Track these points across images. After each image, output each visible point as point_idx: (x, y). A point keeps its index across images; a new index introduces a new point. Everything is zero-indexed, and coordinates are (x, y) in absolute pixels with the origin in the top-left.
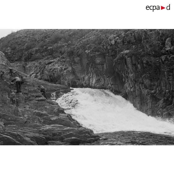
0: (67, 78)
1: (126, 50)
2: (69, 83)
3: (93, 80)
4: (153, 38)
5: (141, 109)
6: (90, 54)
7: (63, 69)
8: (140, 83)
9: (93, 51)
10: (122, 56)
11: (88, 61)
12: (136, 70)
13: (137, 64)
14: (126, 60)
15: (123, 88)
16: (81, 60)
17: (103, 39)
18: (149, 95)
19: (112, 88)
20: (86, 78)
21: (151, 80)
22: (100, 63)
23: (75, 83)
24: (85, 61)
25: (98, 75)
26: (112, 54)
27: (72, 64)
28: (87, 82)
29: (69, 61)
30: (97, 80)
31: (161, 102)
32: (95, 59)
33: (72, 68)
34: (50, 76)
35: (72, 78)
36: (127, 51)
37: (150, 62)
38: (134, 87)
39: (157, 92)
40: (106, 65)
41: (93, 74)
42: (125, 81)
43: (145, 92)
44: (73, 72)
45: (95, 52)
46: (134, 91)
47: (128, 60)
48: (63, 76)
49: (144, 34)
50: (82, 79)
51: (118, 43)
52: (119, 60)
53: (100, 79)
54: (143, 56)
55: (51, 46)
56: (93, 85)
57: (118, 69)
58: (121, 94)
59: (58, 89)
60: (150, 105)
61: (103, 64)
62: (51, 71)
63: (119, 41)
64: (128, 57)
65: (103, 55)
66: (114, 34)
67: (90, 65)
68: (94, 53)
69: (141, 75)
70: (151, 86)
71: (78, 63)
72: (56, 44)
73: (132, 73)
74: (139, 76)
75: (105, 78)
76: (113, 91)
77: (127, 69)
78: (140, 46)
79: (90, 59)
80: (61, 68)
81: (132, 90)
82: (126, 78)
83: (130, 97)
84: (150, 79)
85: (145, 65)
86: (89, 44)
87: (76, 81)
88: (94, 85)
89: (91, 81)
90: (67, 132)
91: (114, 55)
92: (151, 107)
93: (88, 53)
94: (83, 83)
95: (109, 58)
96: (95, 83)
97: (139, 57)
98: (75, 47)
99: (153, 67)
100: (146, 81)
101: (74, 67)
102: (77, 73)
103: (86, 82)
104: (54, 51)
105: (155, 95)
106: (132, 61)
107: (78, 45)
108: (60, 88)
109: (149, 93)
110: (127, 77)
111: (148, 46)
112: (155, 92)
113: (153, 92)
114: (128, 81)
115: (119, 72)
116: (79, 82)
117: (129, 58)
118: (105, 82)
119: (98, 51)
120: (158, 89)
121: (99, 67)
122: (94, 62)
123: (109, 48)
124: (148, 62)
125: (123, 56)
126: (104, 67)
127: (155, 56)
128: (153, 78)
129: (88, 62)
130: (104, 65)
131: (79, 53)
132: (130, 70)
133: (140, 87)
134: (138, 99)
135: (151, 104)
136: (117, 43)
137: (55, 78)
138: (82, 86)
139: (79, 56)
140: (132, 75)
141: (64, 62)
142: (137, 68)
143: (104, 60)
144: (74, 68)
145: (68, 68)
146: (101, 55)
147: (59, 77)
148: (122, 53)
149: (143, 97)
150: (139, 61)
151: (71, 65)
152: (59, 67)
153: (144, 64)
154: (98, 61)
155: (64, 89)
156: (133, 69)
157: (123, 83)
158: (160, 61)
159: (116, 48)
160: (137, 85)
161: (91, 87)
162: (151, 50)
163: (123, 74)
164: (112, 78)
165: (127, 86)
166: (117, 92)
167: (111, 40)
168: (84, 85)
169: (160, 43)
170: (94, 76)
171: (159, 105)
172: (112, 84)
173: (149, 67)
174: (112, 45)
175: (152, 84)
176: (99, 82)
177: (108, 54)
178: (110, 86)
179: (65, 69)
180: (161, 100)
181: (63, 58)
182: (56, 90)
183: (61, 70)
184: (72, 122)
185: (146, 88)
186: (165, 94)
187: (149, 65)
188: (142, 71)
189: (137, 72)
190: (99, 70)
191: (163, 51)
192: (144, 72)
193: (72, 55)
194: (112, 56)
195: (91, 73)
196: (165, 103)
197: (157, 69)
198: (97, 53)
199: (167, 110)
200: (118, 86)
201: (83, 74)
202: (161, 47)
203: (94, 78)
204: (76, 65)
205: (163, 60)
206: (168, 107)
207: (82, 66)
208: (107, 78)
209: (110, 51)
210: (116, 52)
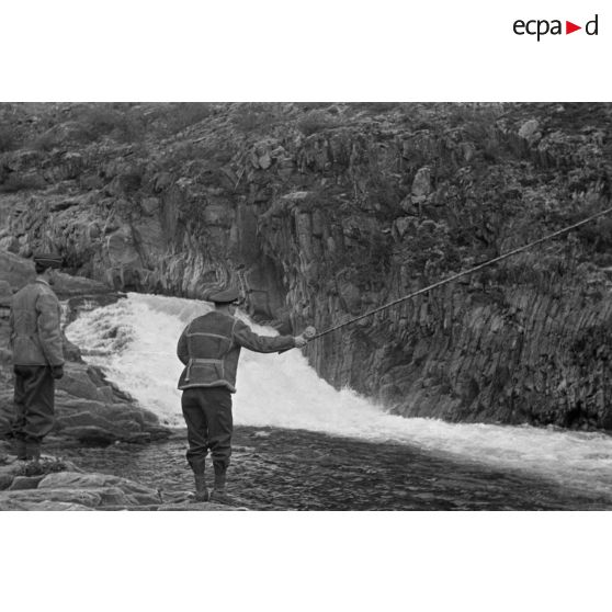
0: (112, 260)
1: (299, 190)
2: (119, 277)
3: (192, 272)
4: (381, 160)
5: (323, 373)
6: (190, 192)
7: (103, 230)
9: (200, 182)
10: (286, 206)
11: (184, 211)
12: (323, 253)
13: (325, 235)
14: (293, 219)
15: (282, 305)
16: (162, 207)
17: (237, 149)
18: (349, 330)
19: (249, 302)
20: (173, 264)
21: (361, 288)
22: (220, 222)
23: (138, 276)
24: (174, 212)
25: (211, 260)
26: (259, 197)
27: (134, 216)
28: (174, 278)
29: (126, 206)
30: (205, 276)
31: (380, 353)
32: (204, 209)
33: (132, 228)
34: (61, 249)
35: (131, 260)
36: (302, 194)
37: (365, 232)
38: (310, 305)
39: (374, 325)
40: (238, 230)
41: (194, 255)
42: (288, 284)
43: (341, 320)
44: (136, 244)
45: (208, 185)
46: (312, 317)
47: (300, 222)
48: (101, 251)
49: (357, 148)
50: (161, 267)
51: (280, 167)
52: (274, 219)
53: (214, 272)
54: (346, 213)
55: (75, 148)
56: (191, 289)
57: (269, 244)
58: (273, 322)
59: (78, 290)
60: (349, 359)
61: (226, 227)
62: (65, 231)
63: (283, 159)
64: (302, 212)
65: (231, 197)
66: (273, 136)
67: (189, 226)
68: (204, 188)
69: (335, 269)
70: (359, 304)
71: (151, 216)
72: (94, 144)
73: (308, 263)
74: (329, 273)
75: (232, 270)
76: (252, 312)
77: (295, 248)
78: (342, 181)
79: (188, 207)
80: (97, 225)
81: (305, 312)
82: (290, 275)
84: (359, 283)
85: (348, 241)
86: (192, 159)
87: (141, 270)
88: (195, 290)
89: (186, 275)
90: (75, 411)
91: (265, 202)
92: (352, 365)
93: (185, 189)
94: (163, 279)
95: (248, 208)
96: (199, 283)
97: (334, 217)
98: (146, 164)
99: (372, 248)
100: (347, 289)
101: (137, 228)
102: (145, 246)
103: (172, 278)
104: (86, 168)
105: (367, 332)
106: (312, 224)
107: (158, 156)
108: (85, 290)
109: (351, 326)
110: (295, 273)
111: (363, 185)
112: (368, 325)
113: (362, 322)
114: (295, 283)
115: (272, 255)
116: (150, 274)
117: (304, 216)
118: (228, 282)
119: (218, 185)
120: (379, 317)
121: (213, 235)
122: (200, 218)
123: (250, 176)
124: (359, 234)
125: (289, 207)
126: (229, 234)
127: (379, 216)
128: (369, 283)
129: (182, 213)
130: (230, 228)
131: (158, 183)
132: (305, 253)
133: (327, 305)
135: (351, 357)
136: (276, 165)
137: (74, 255)
138: (158, 289)
139: (157, 192)
140: (310, 266)
141: (109, 207)
142: (323, 247)
143: (232, 215)
144: (137, 232)
145: (117, 228)
146: (226, 197)
147: (89, 253)
148: (286, 197)
149: (334, 338)
150: (333, 226)
151: (129, 220)
152: (90, 224)
153: (346, 238)
154: (212, 214)
155: (97, 292)
156: (311, 249)
157: (284, 290)
158: (393, 233)
159: (270, 181)
160: (321, 300)
161: (184, 295)
162: (372, 197)
163: (284, 263)
164: (251, 270)
165: (294, 299)
166: (261, 317)
167: (258, 154)
168: (165, 286)
169: (399, 179)
170: (196, 260)
171: (372, 363)
172: (251, 291)
173: (359, 248)
174: (261, 168)
175: (363, 298)
176: (211, 281)
177: (244, 197)
178: (244, 295)
179: (109, 231)
180: (380, 347)
181: (108, 195)
182: (69, 295)
183: (96, 234)
184: (98, 389)
185: (344, 308)
186: (397, 331)
187: (361, 243)
188: (337, 257)
189: (324, 260)
190: (214, 244)
191: (405, 204)
192: (344, 262)
193: (136, 190)
194: (258, 203)
195: (190, 251)
196: (388, 359)
197: (382, 256)
198: (211, 190)
199: (393, 377)
200: (268, 296)
201: (165, 250)
202: (402, 191)
203: (196, 267)
204: (145, 222)
205: (402, 231)
206: (397, 368)
207: (163, 227)
208: (238, 269)
209: (252, 187)
210: (270, 194)
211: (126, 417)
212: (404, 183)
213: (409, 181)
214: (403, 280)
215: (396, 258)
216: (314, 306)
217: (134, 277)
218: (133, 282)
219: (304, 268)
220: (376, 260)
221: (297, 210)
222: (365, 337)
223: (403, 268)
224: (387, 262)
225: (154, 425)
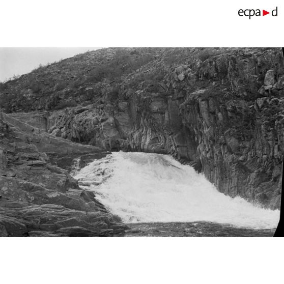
0: (105, 135)
1: (200, 89)
2: (109, 144)
3: (146, 139)
4: (245, 69)
5: (221, 189)
6: (142, 96)
7: (100, 120)
8: (221, 144)
9: (147, 91)
10: (194, 98)
11: (139, 107)
12: (216, 122)
13: (217, 111)
14: (198, 105)
15: (195, 153)
16: (129, 106)
17: (166, 73)
18: (234, 163)
19: (177, 152)
20: (136, 135)
21: (239, 140)
22: (159, 110)
23: (118, 143)
24: (135, 108)
25: (155, 131)
26: (179, 96)
27: (115, 112)
28: (137, 142)
29: (111, 108)
30: (153, 139)
31: (253, 175)
32: (150, 104)
33: (114, 118)
34: (80, 132)
35: (114, 135)
36: (202, 91)
37: (239, 108)
38: (211, 151)
39: (248, 159)
40: (169, 114)
41: (147, 129)
42: (198, 141)
43: (228, 158)
44: (116, 126)
45: (151, 92)
46: (212, 158)
47: (202, 106)
48: (99, 132)
49: (231, 63)
50: (130, 137)
51: (189, 79)
52: (187, 106)
53: (158, 138)
54: (227, 99)
55: (90, 85)
56: (146, 147)
57: (186, 120)
58: (191, 163)
59: (86, 151)
60: (235, 180)
61: (162, 113)
62: (81, 123)
63: (191, 74)
64: (203, 100)
65: (164, 98)
66: (185, 64)
67: (143, 115)
68: (150, 93)
69: (224, 130)
70: (238, 149)
71: (124, 111)
72: (99, 82)
73: (208, 127)
74: (220, 132)
75: (167, 136)
76: (179, 158)
77: (200, 120)
78: (224, 82)
79: (142, 104)
80: (96, 118)
81: (208, 156)
82: (199, 136)
83: (206, 167)
84: (238, 137)
85: (229, 114)
86: (143, 81)
87: (120, 140)
88: (148, 148)
89: (143, 140)
90: (68, 217)
91: (183, 98)
92: (237, 183)
93: (140, 95)
94: (131, 143)
95: (174, 102)
96: (150, 144)
97: (221, 101)
98: (121, 86)
99: (244, 117)
100: (231, 141)
101: (117, 118)
102: (121, 127)
105: (244, 164)
106: (208, 106)
107: (127, 82)
108: (90, 151)
109: (235, 161)
110: (201, 134)
111: (236, 83)
112: (245, 160)
113: (241, 158)
114: (202, 140)
115: (188, 126)
116: (125, 142)
117: (203, 102)
118: (165, 142)
119: (156, 91)
120: (251, 155)
121: (156, 118)
122: (148, 109)
123: (174, 86)
124: (236, 109)
126: (164, 117)
127: (246, 99)
128: (243, 136)
130: (164, 113)
131: (127, 94)
132: (205, 122)
133: (220, 150)
134: (217, 171)
135: (237, 179)
136: (187, 78)
137: (86, 135)
138: (128, 149)
139: (127, 99)
140: (209, 129)
141: (102, 109)
142: (216, 118)
143: (165, 107)
144: (117, 120)
145: (107, 119)
146: (162, 97)
147: (93, 133)
148: (194, 93)
149: (225, 168)
150: (220, 106)
151: (113, 114)
152: (94, 118)
153: (229, 112)
154: (155, 107)
155: (96, 152)
156: (209, 120)
157: (196, 144)
158: (255, 107)
159: (185, 87)
160: (216, 148)
161: (142, 151)
162: (241, 89)
163: (195, 129)
164: (177, 135)
165: (201, 149)
166: (184, 160)
167: (178, 73)
168: (132, 147)
169: (256, 78)
170: (148, 132)
171: (249, 181)
173: (236, 117)
174: (179, 80)
175: (241, 145)
176: (156, 142)
177: (171, 96)
178: (174, 149)
179: (103, 121)
180: (253, 172)
181: (102, 103)
182: (81, 154)
183: (97, 123)
184: (87, 204)
185: (230, 152)
186: (262, 162)
187: (237, 114)
188: (224, 123)
189: (217, 126)
190: (157, 123)
191: (261, 91)
192: (228, 125)
193: (116, 99)
194: (179, 99)
195: (144, 128)
196: (258, 178)
197: (250, 120)
198: (154, 94)
199: (262, 189)
200: (187, 148)
201: (132, 129)
202: (258, 84)
203: (148, 136)
204: (120, 114)
205: (260, 105)
206: (264, 184)
207: (130, 116)
208: (170, 135)
209: (175, 90)
210: (185, 93)
211: (99, 220)
212: (259, 80)
213: (262, 79)
214: (263, 133)
215: (258, 121)
216: (213, 152)
217: (117, 144)
218: (116, 146)
219: (206, 131)
220: (246, 123)
221: (200, 100)
222: (243, 167)
223: (262, 126)
224: (253, 124)
225: (118, 224)
